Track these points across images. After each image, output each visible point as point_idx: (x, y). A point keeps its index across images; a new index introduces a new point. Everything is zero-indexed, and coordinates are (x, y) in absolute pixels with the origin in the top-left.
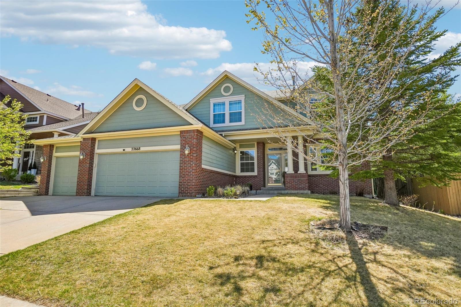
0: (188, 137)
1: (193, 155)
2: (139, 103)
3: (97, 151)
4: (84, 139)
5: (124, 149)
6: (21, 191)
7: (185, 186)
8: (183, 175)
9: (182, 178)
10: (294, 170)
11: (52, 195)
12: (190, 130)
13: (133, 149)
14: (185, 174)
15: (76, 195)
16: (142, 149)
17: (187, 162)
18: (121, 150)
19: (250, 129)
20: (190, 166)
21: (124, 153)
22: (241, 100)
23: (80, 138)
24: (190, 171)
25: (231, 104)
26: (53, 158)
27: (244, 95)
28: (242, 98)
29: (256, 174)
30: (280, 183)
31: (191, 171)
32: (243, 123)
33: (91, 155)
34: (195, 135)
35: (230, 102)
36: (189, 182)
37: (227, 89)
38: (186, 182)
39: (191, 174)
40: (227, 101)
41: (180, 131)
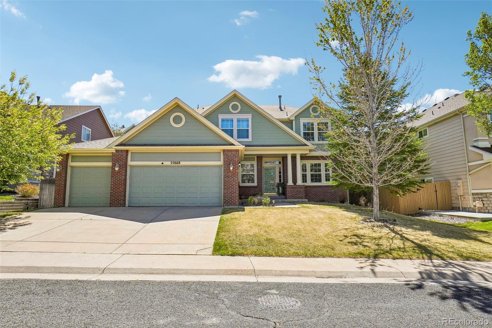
0: (230, 155)
1: (236, 171)
2: (177, 120)
3: (130, 163)
4: (116, 151)
5: (162, 162)
6: (14, 203)
7: (228, 196)
8: (227, 187)
9: (226, 190)
10: (293, 182)
11: (69, 207)
12: (233, 150)
13: (173, 163)
14: (228, 187)
15: (110, 206)
16: (182, 163)
17: (230, 176)
18: (159, 163)
19: (257, 146)
20: (233, 180)
21: (162, 166)
22: (248, 119)
23: (114, 149)
24: (233, 184)
25: (238, 121)
26: (68, 167)
27: (251, 115)
28: (249, 116)
29: (256, 185)
30: (274, 193)
31: (235, 184)
32: (250, 139)
33: (124, 166)
34: (237, 153)
35: (237, 119)
36: (232, 194)
37: (235, 107)
38: (230, 194)
39: (234, 187)
40: (235, 117)
41: (223, 150)
